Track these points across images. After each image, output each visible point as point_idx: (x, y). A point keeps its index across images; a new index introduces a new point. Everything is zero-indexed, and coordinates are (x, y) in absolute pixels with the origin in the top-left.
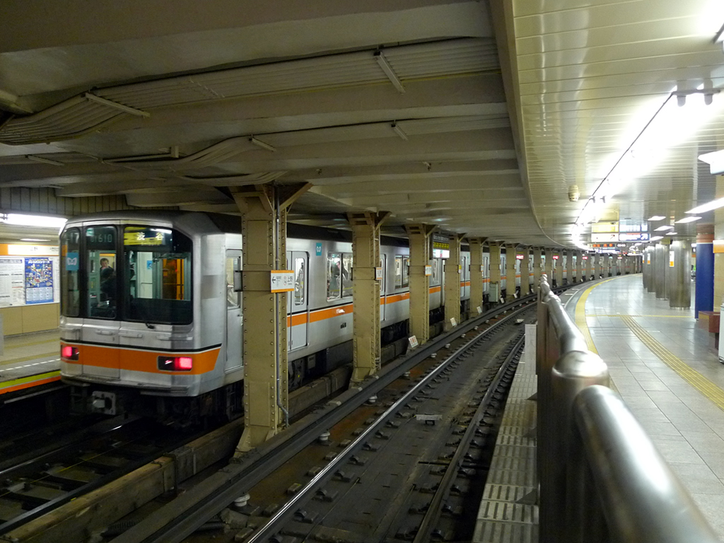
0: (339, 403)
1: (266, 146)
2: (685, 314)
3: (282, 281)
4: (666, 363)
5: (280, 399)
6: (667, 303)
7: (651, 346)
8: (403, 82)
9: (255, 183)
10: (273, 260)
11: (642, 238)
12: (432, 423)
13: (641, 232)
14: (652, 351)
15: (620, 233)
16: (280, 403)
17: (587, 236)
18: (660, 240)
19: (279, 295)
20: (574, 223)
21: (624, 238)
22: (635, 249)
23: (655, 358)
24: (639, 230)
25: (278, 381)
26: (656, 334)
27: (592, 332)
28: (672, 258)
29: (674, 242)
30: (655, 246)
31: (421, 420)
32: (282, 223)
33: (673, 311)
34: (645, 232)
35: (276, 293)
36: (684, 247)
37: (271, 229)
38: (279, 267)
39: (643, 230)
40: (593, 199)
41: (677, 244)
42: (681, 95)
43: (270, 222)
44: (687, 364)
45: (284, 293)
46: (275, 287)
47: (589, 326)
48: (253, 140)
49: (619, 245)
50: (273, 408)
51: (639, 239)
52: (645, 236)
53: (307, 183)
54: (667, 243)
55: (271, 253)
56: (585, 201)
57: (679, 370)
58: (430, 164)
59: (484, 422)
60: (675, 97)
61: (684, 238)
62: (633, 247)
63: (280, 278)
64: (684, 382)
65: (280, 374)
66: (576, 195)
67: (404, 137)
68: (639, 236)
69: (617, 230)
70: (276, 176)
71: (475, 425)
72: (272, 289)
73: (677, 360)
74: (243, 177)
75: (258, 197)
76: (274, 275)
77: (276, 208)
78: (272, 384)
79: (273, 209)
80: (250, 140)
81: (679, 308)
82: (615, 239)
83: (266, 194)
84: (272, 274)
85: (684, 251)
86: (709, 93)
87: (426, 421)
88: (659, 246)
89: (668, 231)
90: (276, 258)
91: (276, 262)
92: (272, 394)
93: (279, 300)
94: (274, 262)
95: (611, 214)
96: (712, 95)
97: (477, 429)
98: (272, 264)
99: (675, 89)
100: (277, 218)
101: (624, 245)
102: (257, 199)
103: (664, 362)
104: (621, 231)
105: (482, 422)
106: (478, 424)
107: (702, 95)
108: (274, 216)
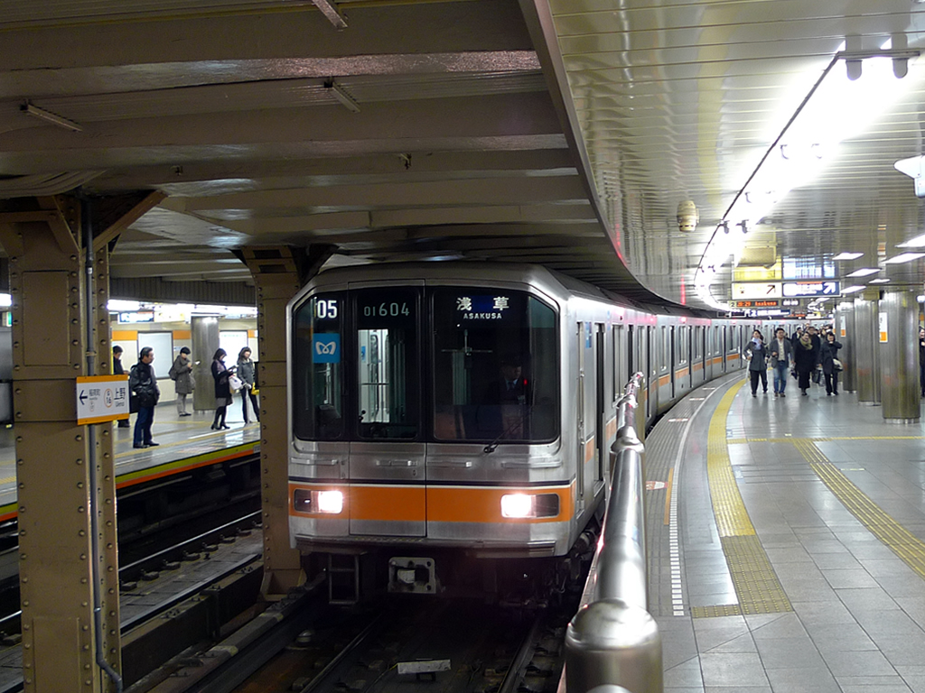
0: (232, 650)
1: (59, 122)
2: (910, 433)
3: (101, 398)
4: (873, 532)
5: (104, 651)
6: (878, 411)
7: (848, 500)
8: (340, 8)
9: (36, 193)
10: (80, 355)
11: (826, 291)
12: (430, 678)
13: (823, 280)
14: (849, 509)
15: (784, 281)
16: (105, 659)
17: (724, 288)
18: (860, 292)
19: (97, 429)
20: (698, 266)
21: (792, 290)
22: (819, 307)
23: (854, 523)
24: (819, 274)
25: (96, 614)
26: (857, 475)
27: (738, 475)
28: (883, 327)
29: (886, 295)
30: (853, 302)
31: (407, 674)
32: (100, 275)
33: (888, 427)
34: (830, 279)
35: (90, 425)
36: (905, 304)
37: (74, 288)
38: (95, 369)
39: (827, 275)
40: (725, 225)
41: (890, 298)
42: (854, 59)
43: (72, 274)
44: (911, 532)
45: (105, 425)
46: (84, 412)
47: (732, 464)
48: (31, 109)
49: (786, 303)
50: (88, 670)
51: (820, 293)
52: (831, 286)
53: (153, 191)
54: (874, 297)
55: (75, 340)
56: (710, 230)
57: (896, 545)
58: (409, 157)
59: (535, 669)
60: (841, 63)
61: (904, 288)
62: (813, 304)
63: (97, 392)
64: (906, 568)
65: (102, 597)
66: (692, 220)
67: (351, 106)
68: (820, 287)
69: (778, 276)
70: (85, 179)
71: (517, 674)
72: (79, 417)
73: (893, 526)
74: (12, 182)
75: (45, 223)
76: (82, 387)
77: (85, 244)
78: (85, 621)
79: (79, 247)
80: (24, 108)
81: (899, 421)
82: (776, 294)
83: (62, 216)
84: (78, 385)
85: (904, 312)
86: (901, 57)
87: (418, 674)
88: (859, 302)
89: (875, 276)
90: (88, 350)
91: (88, 359)
92: (85, 641)
93: (97, 438)
94: (83, 358)
95: (761, 251)
96: (906, 59)
97: (521, 684)
98: (80, 364)
99: (842, 47)
100: (88, 265)
101: (796, 303)
102: (42, 228)
103: (871, 531)
104: (786, 277)
105: (530, 668)
106: (523, 673)
107: (888, 61)
108: (82, 262)
